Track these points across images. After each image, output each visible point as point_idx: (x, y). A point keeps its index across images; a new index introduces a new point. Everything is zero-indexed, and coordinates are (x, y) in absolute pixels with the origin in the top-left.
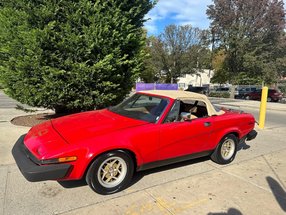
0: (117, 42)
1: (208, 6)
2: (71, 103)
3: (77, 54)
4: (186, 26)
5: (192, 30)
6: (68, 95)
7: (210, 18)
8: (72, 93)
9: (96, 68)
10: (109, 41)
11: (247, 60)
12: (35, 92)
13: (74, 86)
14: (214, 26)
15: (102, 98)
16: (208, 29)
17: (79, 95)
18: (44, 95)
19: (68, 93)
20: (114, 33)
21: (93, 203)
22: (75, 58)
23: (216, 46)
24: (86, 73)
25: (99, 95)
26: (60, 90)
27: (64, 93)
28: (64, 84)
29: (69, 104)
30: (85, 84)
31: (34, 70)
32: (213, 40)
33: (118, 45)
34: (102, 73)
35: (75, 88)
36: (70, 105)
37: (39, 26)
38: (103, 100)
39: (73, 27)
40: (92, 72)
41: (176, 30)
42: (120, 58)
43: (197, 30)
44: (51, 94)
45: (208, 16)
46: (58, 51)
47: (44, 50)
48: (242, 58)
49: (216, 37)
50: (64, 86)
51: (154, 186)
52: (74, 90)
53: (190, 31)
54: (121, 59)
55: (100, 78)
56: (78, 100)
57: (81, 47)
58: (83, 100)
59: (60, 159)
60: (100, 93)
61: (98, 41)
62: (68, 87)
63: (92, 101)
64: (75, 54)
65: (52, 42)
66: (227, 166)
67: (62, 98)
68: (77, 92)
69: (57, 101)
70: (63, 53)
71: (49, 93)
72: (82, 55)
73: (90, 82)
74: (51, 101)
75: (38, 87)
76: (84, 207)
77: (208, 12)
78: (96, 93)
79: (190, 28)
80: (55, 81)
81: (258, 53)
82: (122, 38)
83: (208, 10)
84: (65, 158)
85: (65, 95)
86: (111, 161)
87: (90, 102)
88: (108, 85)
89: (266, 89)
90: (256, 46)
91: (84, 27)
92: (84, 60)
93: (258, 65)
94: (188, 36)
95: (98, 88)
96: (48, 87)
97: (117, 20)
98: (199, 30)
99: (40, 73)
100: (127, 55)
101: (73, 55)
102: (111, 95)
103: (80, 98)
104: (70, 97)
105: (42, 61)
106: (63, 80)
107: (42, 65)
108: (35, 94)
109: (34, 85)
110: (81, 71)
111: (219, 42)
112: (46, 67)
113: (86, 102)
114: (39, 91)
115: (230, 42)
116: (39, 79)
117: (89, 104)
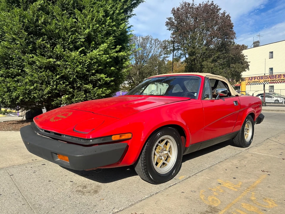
0: (110, 32)
1: (167, 18)
2: (58, 100)
3: (68, 40)
4: (146, 36)
5: (153, 41)
6: (56, 89)
7: (169, 29)
8: (61, 86)
9: (91, 57)
10: (103, 29)
11: (206, 67)
12: (14, 86)
13: (64, 78)
14: (175, 36)
15: (96, 93)
16: (168, 40)
17: (69, 89)
18: (26, 90)
19: (57, 86)
20: (108, 21)
21: (152, 194)
22: (65, 45)
23: (177, 55)
24: (79, 62)
25: (92, 90)
26: (47, 83)
27: (51, 86)
28: (52, 76)
29: (56, 100)
30: (77, 76)
31: (14, 59)
32: (174, 50)
33: (111, 34)
34: (96, 63)
35: (65, 81)
36: (57, 103)
37: (21, 6)
38: (97, 95)
39: (63, 10)
40: (86, 62)
41: (137, 41)
42: (113, 49)
43: (156, 41)
44: (35, 89)
45: (167, 27)
46: (46, 36)
47: (29, 35)
48: (202, 65)
49: (176, 47)
50: (53, 79)
51: (202, 171)
52: (64, 83)
53: (151, 42)
54: (114, 51)
55: (94, 69)
56: (67, 96)
57: (73, 33)
58: (73, 96)
59: (113, 136)
60: (94, 87)
61: (93, 27)
62: (57, 79)
63: (84, 96)
64: (66, 41)
65: (38, 26)
66: (249, 148)
67: (49, 93)
68: (67, 85)
69: (42, 97)
70: (51, 39)
71: (32, 87)
72: (74, 42)
73: (83, 74)
74: (34, 97)
75: (18, 81)
76: (144, 199)
77: (167, 24)
78: (89, 87)
79: (151, 39)
80: (41, 72)
81: (214, 61)
82: (115, 28)
83: (167, 22)
84: (118, 136)
85: (52, 90)
86: (161, 142)
87: (82, 98)
88: (102, 78)
89: (244, 83)
90: (213, 55)
91: (76, 11)
92: (76, 48)
93: (215, 72)
94: (150, 46)
95: (91, 82)
96: (32, 80)
97: (111, 8)
98: (158, 41)
99: (22, 63)
100: (120, 46)
101: (64, 43)
102: (105, 90)
103: (70, 93)
104: (58, 92)
105: (26, 48)
106: (51, 71)
107: (24, 53)
108: (14, 89)
109: (13, 78)
110: (74, 60)
111: (180, 52)
112: (30, 55)
113: (76, 98)
114: (19, 85)
115: (190, 50)
116: (20, 71)
117: (80, 100)
